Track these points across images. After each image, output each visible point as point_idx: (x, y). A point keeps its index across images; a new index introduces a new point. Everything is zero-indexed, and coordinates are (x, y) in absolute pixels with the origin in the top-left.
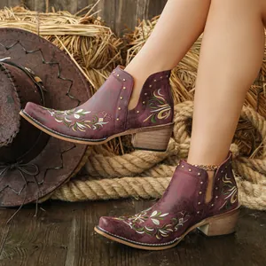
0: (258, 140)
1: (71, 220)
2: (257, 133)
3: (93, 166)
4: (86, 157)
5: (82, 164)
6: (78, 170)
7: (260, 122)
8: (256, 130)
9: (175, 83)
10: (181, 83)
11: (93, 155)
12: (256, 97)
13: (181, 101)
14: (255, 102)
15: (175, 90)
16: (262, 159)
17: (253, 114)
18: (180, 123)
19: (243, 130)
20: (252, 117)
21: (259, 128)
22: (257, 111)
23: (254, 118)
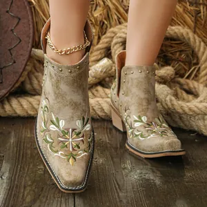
0: (195, 61)
1: (10, 133)
2: (194, 54)
3: (31, 84)
4: (26, 73)
5: (22, 79)
6: (17, 85)
7: (198, 43)
8: (193, 51)
9: (114, 4)
10: (120, 5)
11: (33, 73)
12: (193, 19)
13: (120, 23)
14: (192, 24)
15: (114, 11)
16: (197, 81)
17: (191, 35)
18: (118, 45)
19: (181, 51)
20: (189, 39)
21: (197, 49)
22: (195, 32)
23: (192, 39)
